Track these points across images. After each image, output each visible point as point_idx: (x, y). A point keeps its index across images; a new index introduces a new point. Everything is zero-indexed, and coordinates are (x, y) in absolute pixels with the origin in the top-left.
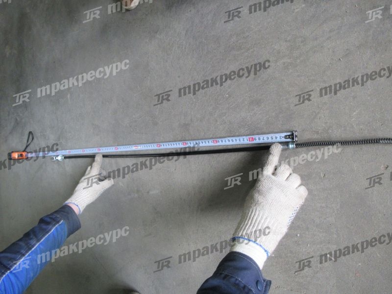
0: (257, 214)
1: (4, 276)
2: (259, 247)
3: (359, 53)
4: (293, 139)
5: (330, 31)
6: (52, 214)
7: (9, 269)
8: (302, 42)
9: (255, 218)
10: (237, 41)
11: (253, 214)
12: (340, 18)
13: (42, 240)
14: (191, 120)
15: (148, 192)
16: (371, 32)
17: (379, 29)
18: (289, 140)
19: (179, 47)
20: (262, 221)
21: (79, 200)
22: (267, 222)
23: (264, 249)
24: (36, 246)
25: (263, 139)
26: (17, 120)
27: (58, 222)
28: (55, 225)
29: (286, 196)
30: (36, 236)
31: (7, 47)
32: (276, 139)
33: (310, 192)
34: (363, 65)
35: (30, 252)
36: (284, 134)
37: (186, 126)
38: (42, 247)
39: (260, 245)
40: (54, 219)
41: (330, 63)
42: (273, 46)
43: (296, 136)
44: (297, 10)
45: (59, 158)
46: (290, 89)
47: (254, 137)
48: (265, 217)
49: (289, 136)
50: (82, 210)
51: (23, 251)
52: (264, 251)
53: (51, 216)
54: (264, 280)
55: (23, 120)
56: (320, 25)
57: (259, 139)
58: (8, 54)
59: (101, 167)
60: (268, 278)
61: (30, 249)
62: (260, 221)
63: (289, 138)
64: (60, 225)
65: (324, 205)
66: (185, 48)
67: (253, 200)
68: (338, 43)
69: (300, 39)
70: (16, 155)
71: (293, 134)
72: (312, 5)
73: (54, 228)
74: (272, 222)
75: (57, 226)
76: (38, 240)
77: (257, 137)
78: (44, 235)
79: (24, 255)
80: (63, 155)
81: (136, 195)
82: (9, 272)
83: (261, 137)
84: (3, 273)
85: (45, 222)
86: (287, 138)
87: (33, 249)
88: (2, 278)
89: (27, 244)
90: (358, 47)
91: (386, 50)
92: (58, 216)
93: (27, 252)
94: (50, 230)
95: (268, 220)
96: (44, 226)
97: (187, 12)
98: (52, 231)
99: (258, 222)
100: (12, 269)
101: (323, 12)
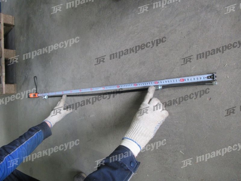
0: (136, 125)
1: (6, 157)
2: (134, 143)
3: (194, 33)
4: (213, 78)
5: (180, 21)
6: (36, 126)
7: (9, 153)
8: (165, 28)
9: (135, 127)
10: (133, 29)
11: (134, 125)
12: (184, 14)
13: (29, 140)
14: (110, 74)
15: (89, 116)
16: (201, 20)
17: (204, 19)
18: (210, 79)
19: (104, 33)
20: (138, 129)
21: (51, 120)
22: (141, 129)
23: (138, 144)
24: (25, 142)
25: (191, 80)
26: (25, 76)
27: (38, 131)
28: (36, 132)
29: (154, 115)
30: (25, 137)
31: (21, 36)
32: (201, 79)
33: (170, 114)
34: (197, 40)
35: (21, 145)
36: (206, 76)
37: (107, 78)
38: (28, 143)
39: (135, 142)
40: (36, 129)
41: (180, 39)
42: (151, 31)
43: (216, 77)
44: (163, 10)
45: (45, 97)
46: (160, 55)
47: (184, 78)
48: (140, 127)
49: (210, 76)
50: (53, 125)
51: (18, 145)
52: (137, 145)
53: (35, 127)
54: (136, 162)
55: (29, 77)
56: (174, 18)
57: (188, 80)
58: (22, 40)
59: (65, 102)
60: (139, 161)
61: (22, 144)
62: (137, 129)
63: (211, 78)
64: (39, 132)
65: (178, 122)
66: (107, 34)
67: (136, 118)
68: (184, 27)
69: (164, 26)
70: (32, 96)
71: (213, 75)
72: (170, 6)
73: (36, 134)
74: (144, 129)
75: (37, 133)
76: (26, 140)
77: (186, 78)
78: (30, 137)
79: (18, 147)
80: (48, 96)
81: (83, 118)
82: (9, 155)
83: (190, 78)
84: (6, 155)
85: (32, 131)
86: (209, 78)
87: (23, 144)
88: (5, 158)
89: (20, 141)
90: (194, 29)
91: (208, 31)
92: (39, 127)
93: (20, 145)
94: (33, 135)
95: (142, 128)
96: (30, 133)
97: (108, 14)
98: (35, 135)
99: (136, 129)
100: (11, 154)
101: (175, 10)
